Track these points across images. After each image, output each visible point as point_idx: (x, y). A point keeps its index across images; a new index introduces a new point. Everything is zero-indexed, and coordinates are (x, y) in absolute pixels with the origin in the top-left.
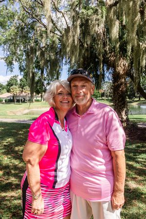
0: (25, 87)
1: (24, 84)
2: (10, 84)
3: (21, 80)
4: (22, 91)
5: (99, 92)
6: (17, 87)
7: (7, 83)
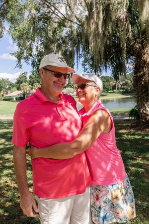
0: (34, 84)
1: (34, 81)
2: (19, 82)
3: (30, 77)
4: (32, 88)
5: (110, 85)
6: (27, 84)
7: (16, 81)
